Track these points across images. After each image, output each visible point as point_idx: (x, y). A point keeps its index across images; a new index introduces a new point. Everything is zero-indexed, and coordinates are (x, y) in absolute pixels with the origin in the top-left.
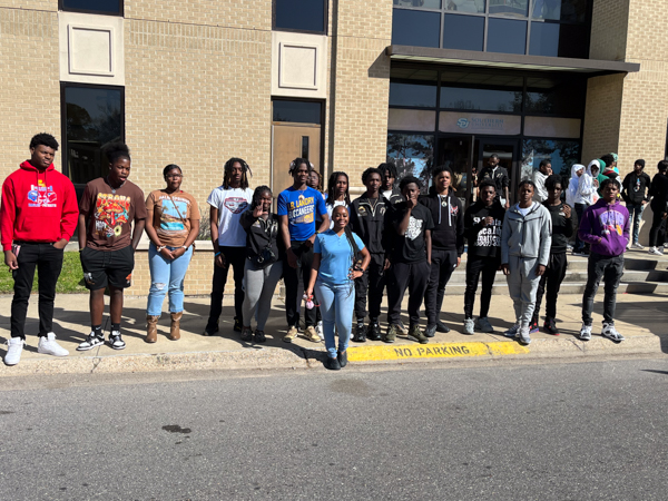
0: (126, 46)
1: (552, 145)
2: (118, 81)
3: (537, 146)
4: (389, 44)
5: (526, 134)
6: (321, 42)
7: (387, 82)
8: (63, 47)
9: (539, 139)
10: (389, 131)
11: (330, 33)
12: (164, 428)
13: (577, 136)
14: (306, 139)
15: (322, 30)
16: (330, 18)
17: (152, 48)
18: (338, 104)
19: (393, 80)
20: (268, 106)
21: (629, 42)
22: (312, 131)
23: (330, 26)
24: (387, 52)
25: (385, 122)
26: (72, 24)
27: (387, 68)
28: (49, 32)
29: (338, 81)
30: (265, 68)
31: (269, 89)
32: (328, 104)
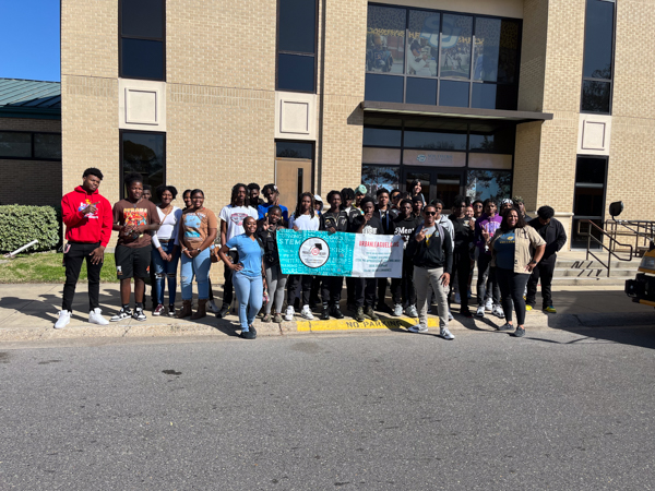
0: (167, 104)
1: (490, 174)
2: (161, 128)
3: (479, 175)
4: (362, 100)
5: (470, 166)
6: (311, 99)
7: (361, 128)
8: (121, 104)
9: (480, 170)
10: (363, 165)
11: (318, 92)
12: (164, 372)
13: (509, 167)
14: (300, 171)
15: (312, 90)
16: (319, 82)
17: (186, 104)
18: (324, 144)
19: (365, 126)
20: (272, 147)
21: (545, 98)
22: (306, 164)
23: (319, 87)
24: (361, 106)
25: (360, 158)
26: (128, 87)
27: (361, 118)
28: (111, 93)
29: (324, 127)
30: (270, 118)
31: (273, 133)
32: (317, 144)
